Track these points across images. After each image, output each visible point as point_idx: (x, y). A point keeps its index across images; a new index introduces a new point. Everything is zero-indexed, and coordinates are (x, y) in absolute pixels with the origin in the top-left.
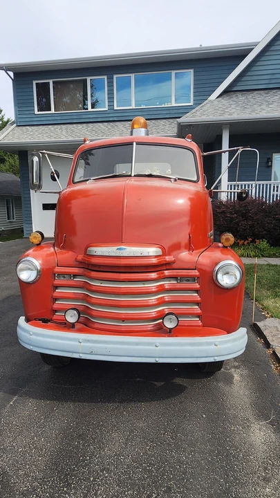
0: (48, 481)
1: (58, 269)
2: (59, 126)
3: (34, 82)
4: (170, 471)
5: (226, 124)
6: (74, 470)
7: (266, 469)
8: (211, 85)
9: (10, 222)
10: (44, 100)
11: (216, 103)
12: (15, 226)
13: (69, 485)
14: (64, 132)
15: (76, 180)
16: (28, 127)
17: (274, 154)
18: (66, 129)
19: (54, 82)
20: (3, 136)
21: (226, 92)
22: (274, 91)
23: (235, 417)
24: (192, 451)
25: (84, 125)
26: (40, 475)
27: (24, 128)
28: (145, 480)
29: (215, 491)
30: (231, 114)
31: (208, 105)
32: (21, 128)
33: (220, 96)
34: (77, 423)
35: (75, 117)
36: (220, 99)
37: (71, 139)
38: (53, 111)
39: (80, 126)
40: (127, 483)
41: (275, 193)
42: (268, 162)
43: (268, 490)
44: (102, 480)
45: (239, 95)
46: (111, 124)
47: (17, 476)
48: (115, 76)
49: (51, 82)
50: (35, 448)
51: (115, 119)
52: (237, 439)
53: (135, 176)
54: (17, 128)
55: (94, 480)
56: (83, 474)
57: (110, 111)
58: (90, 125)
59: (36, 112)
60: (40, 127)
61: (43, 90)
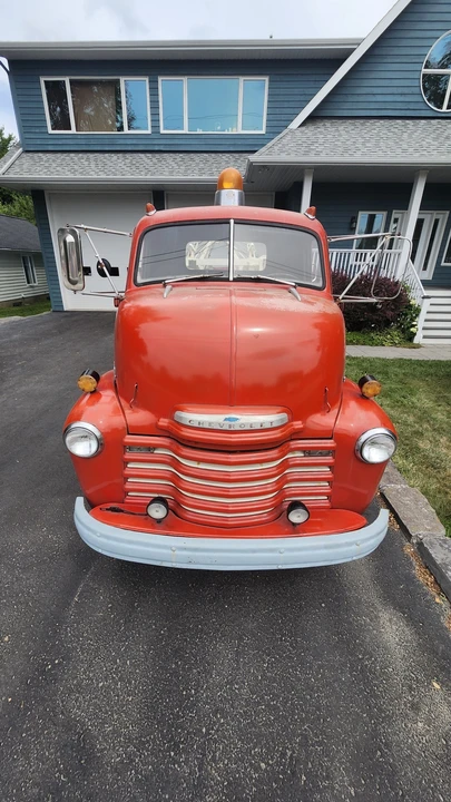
0: (148, 742)
1: (129, 439)
2: (85, 156)
3: (42, 80)
4: (301, 705)
5: (310, 168)
6: (179, 717)
7: (410, 688)
8: (292, 104)
9: (32, 287)
10: (58, 109)
11: (298, 134)
12: (39, 292)
13: (176, 745)
14: (93, 166)
15: (140, 280)
16: (40, 155)
17: (360, 213)
18: (96, 160)
19: (71, 82)
20: (6, 167)
21: (312, 118)
22: (372, 121)
23: (359, 602)
24: (320, 667)
25: (120, 155)
26: (134, 730)
27: (36, 155)
28: (272, 725)
29: (361, 735)
30: (318, 154)
31: (289, 137)
32: (30, 155)
33: (303, 124)
34: (169, 630)
35: (107, 142)
36: (303, 128)
37: (103, 176)
38: (73, 131)
39: (114, 157)
40: (250, 733)
41: (354, 263)
42: (352, 223)
43: (420, 724)
44: (218, 730)
45: (328, 123)
46: (157, 155)
47: (103, 737)
48: (160, 79)
49: (67, 80)
50: (120, 679)
51: (162, 148)
52: (368, 639)
53: (235, 280)
54: (24, 155)
55: (208, 733)
56: (191, 721)
57: (154, 136)
58: (128, 155)
59: (50, 131)
60: (59, 155)
61: (56, 92)
